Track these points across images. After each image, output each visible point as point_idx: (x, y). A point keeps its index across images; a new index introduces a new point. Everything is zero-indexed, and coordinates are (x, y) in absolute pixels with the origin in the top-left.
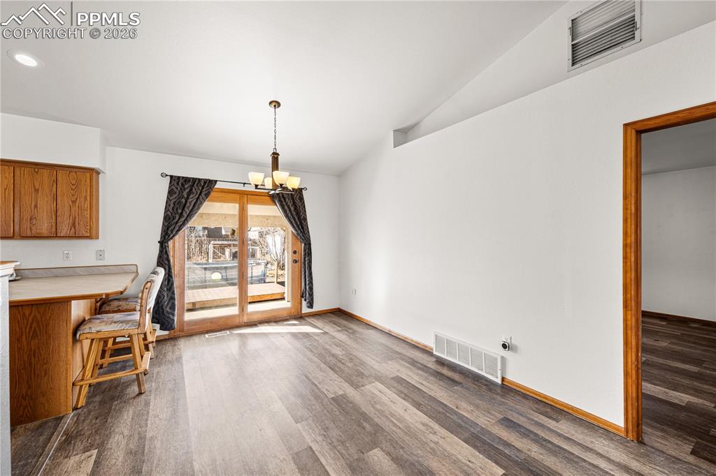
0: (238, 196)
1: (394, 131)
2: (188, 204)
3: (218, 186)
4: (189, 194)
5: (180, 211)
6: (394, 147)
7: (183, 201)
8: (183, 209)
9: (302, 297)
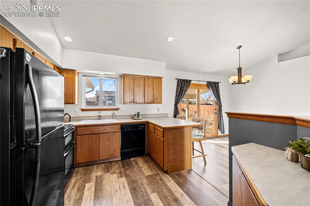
0: (197, 86)
1: (278, 55)
2: (184, 90)
3: (192, 82)
4: (184, 86)
5: (181, 93)
6: (278, 62)
7: (182, 88)
8: (182, 92)
9: (219, 128)
